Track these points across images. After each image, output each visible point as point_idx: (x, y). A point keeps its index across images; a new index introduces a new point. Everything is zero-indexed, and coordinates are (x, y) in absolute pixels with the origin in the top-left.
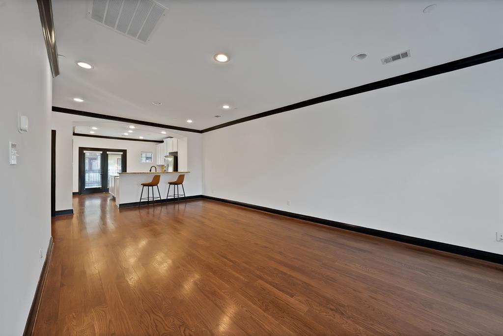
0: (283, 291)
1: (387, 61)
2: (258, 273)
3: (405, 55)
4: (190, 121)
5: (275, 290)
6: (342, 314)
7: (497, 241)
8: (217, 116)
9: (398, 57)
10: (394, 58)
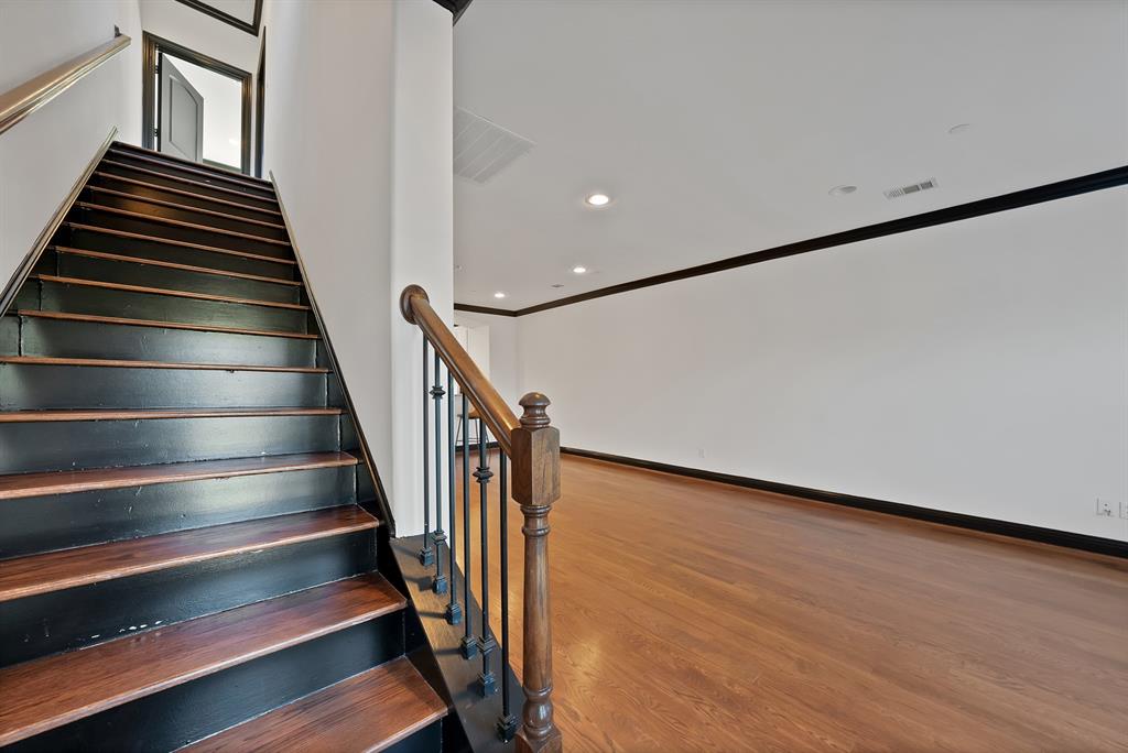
0: (715, 577)
1: (894, 194)
2: (670, 556)
3: (929, 185)
4: (499, 295)
5: (702, 576)
6: (812, 603)
7: (1098, 514)
8: (557, 286)
9: (915, 189)
10: (909, 190)
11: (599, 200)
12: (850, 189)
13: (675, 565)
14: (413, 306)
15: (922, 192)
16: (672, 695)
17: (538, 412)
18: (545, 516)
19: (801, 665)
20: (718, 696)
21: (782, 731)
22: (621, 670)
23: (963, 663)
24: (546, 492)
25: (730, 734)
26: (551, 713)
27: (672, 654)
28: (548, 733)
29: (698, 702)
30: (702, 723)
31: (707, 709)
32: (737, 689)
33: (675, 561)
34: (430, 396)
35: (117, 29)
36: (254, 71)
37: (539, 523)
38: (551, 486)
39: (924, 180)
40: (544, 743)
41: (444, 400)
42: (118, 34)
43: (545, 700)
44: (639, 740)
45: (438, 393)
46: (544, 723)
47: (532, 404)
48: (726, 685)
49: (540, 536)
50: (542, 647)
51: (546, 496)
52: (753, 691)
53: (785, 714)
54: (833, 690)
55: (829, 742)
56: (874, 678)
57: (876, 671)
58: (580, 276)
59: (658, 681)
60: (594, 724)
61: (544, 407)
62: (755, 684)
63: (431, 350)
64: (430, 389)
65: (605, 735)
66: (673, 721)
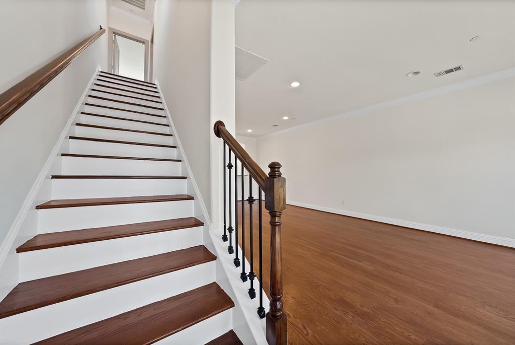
1: (440, 74)
3: (458, 68)
9: (451, 71)
10: (447, 72)
11: (295, 84)
12: (417, 73)
13: (332, 253)
14: (219, 130)
15: (455, 73)
16: (333, 310)
17: (276, 170)
18: (279, 217)
19: (396, 301)
20: (356, 311)
21: (387, 329)
22: (309, 297)
23: (484, 306)
24: (280, 205)
25: (362, 329)
26: (282, 306)
27: (332, 291)
28: (280, 315)
29: (346, 313)
30: (348, 323)
31: (351, 317)
32: (365, 309)
33: (332, 251)
34: (227, 168)
35: (101, 26)
36: (149, 39)
37: (277, 219)
38: (282, 203)
39: (456, 66)
40: (279, 319)
41: (233, 169)
42: (101, 28)
43: (279, 300)
44: (319, 328)
45: (230, 166)
46: (280, 310)
47: (274, 167)
48: (359, 307)
49: (278, 225)
50: (279, 275)
51: (280, 207)
52: (372, 311)
53: (389, 322)
54: (413, 313)
55: (413, 337)
56: (435, 310)
57: (436, 306)
58: (285, 120)
59: (326, 303)
60: (298, 320)
61: (279, 168)
62: (374, 307)
63: (227, 147)
64: (227, 164)
65: (303, 325)
66: (334, 321)
